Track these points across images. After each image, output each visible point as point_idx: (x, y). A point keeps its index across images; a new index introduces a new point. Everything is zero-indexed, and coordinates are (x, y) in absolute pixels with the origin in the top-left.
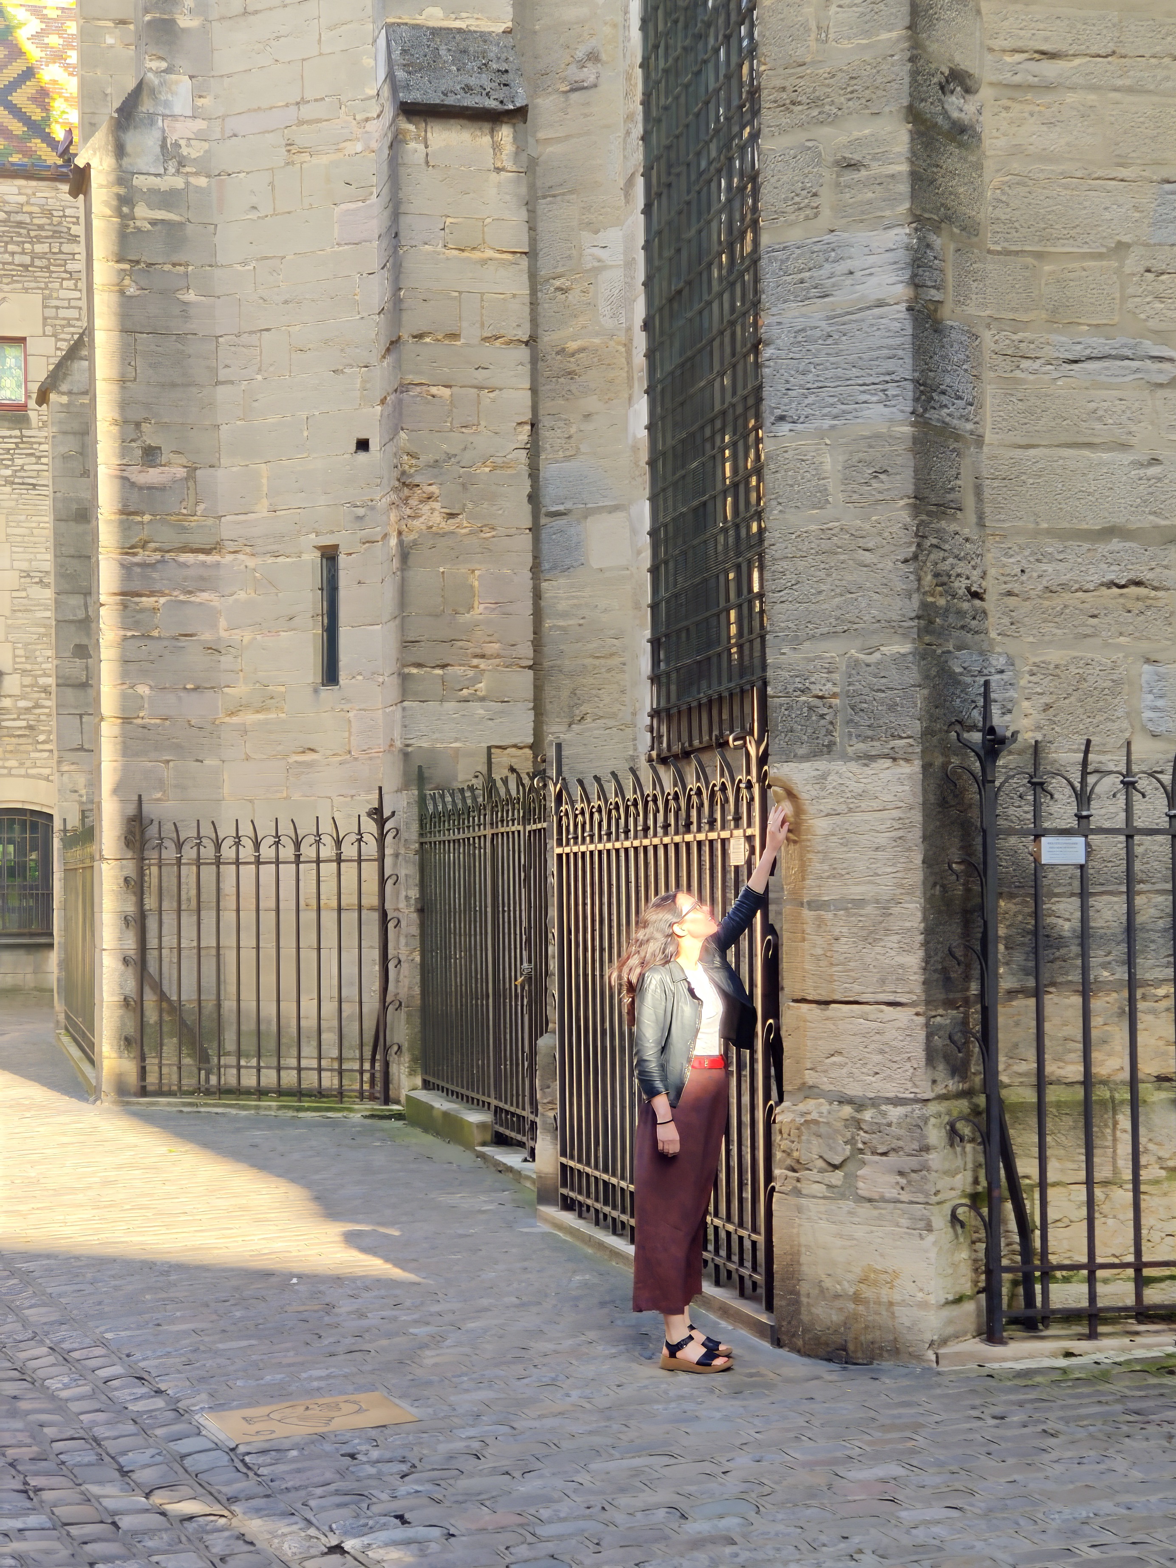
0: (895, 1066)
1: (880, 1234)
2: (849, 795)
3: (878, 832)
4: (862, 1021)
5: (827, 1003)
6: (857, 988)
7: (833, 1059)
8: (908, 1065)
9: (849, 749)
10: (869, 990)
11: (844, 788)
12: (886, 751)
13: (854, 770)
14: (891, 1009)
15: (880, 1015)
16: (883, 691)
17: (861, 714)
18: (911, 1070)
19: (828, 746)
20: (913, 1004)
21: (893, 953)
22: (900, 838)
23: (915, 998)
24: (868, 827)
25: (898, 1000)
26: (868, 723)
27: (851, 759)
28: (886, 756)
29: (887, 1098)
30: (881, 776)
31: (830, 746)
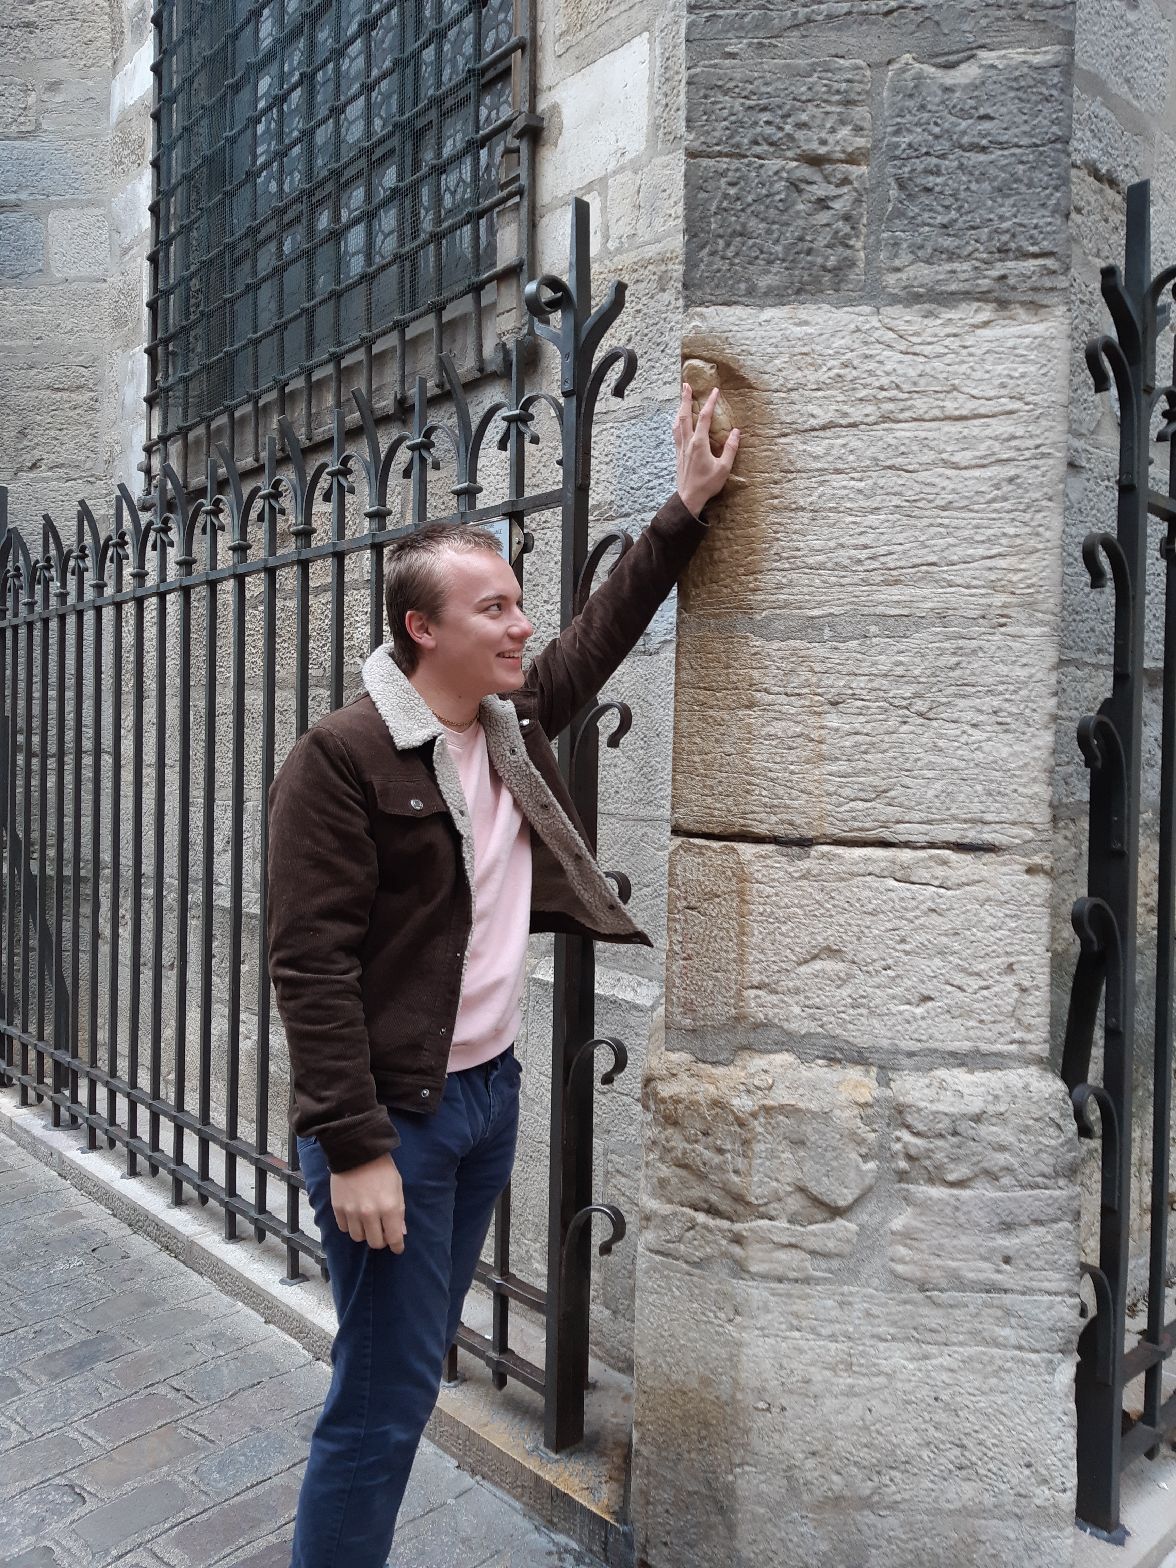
0: (975, 983)
1: (946, 1361)
2: (885, 381)
3: (956, 466)
4: (892, 883)
5: (805, 843)
6: (881, 809)
7: (818, 965)
8: (1009, 981)
9: (891, 279)
10: (916, 816)
11: (873, 365)
12: (985, 284)
13: (901, 326)
14: (968, 858)
15: (940, 871)
16: (984, 150)
17: (925, 199)
18: (1016, 994)
19: (835, 271)
20: (1025, 848)
21: (978, 735)
22: (1011, 480)
23: (1030, 834)
24: (928, 457)
25: (988, 837)
26: (940, 219)
27: (894, 300)
28: (983, 297)
29: (953, 1054)
30: (970, 341)
31: (839, 272)
